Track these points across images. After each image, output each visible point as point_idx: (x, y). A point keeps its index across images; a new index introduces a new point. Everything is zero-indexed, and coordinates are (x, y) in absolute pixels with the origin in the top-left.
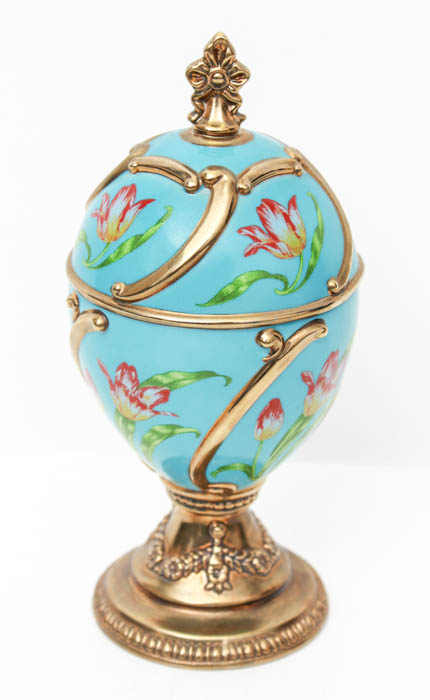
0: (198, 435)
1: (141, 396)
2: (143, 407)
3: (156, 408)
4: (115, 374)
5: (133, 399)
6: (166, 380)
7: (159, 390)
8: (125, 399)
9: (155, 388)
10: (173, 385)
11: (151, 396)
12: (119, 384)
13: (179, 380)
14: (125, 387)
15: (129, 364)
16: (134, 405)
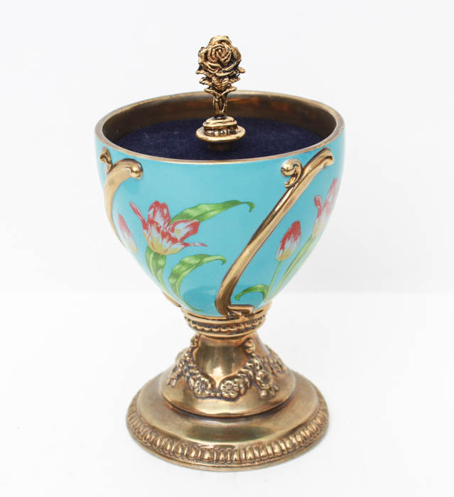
0: (224, 262)
1: (173, 230)
2: (174, 241)
3: (186, 241)
4: (146, 213)
5: (164, 235)
6: (194, 213)
7: (189, 223)
8: (156, 236)
9: (186, 221)
10: (202, 217)
11: (181, 230)
12: (152, 222)
13: (207, 212)
14: (157, 224)
15: (161, 202)
16: (165, 240)
